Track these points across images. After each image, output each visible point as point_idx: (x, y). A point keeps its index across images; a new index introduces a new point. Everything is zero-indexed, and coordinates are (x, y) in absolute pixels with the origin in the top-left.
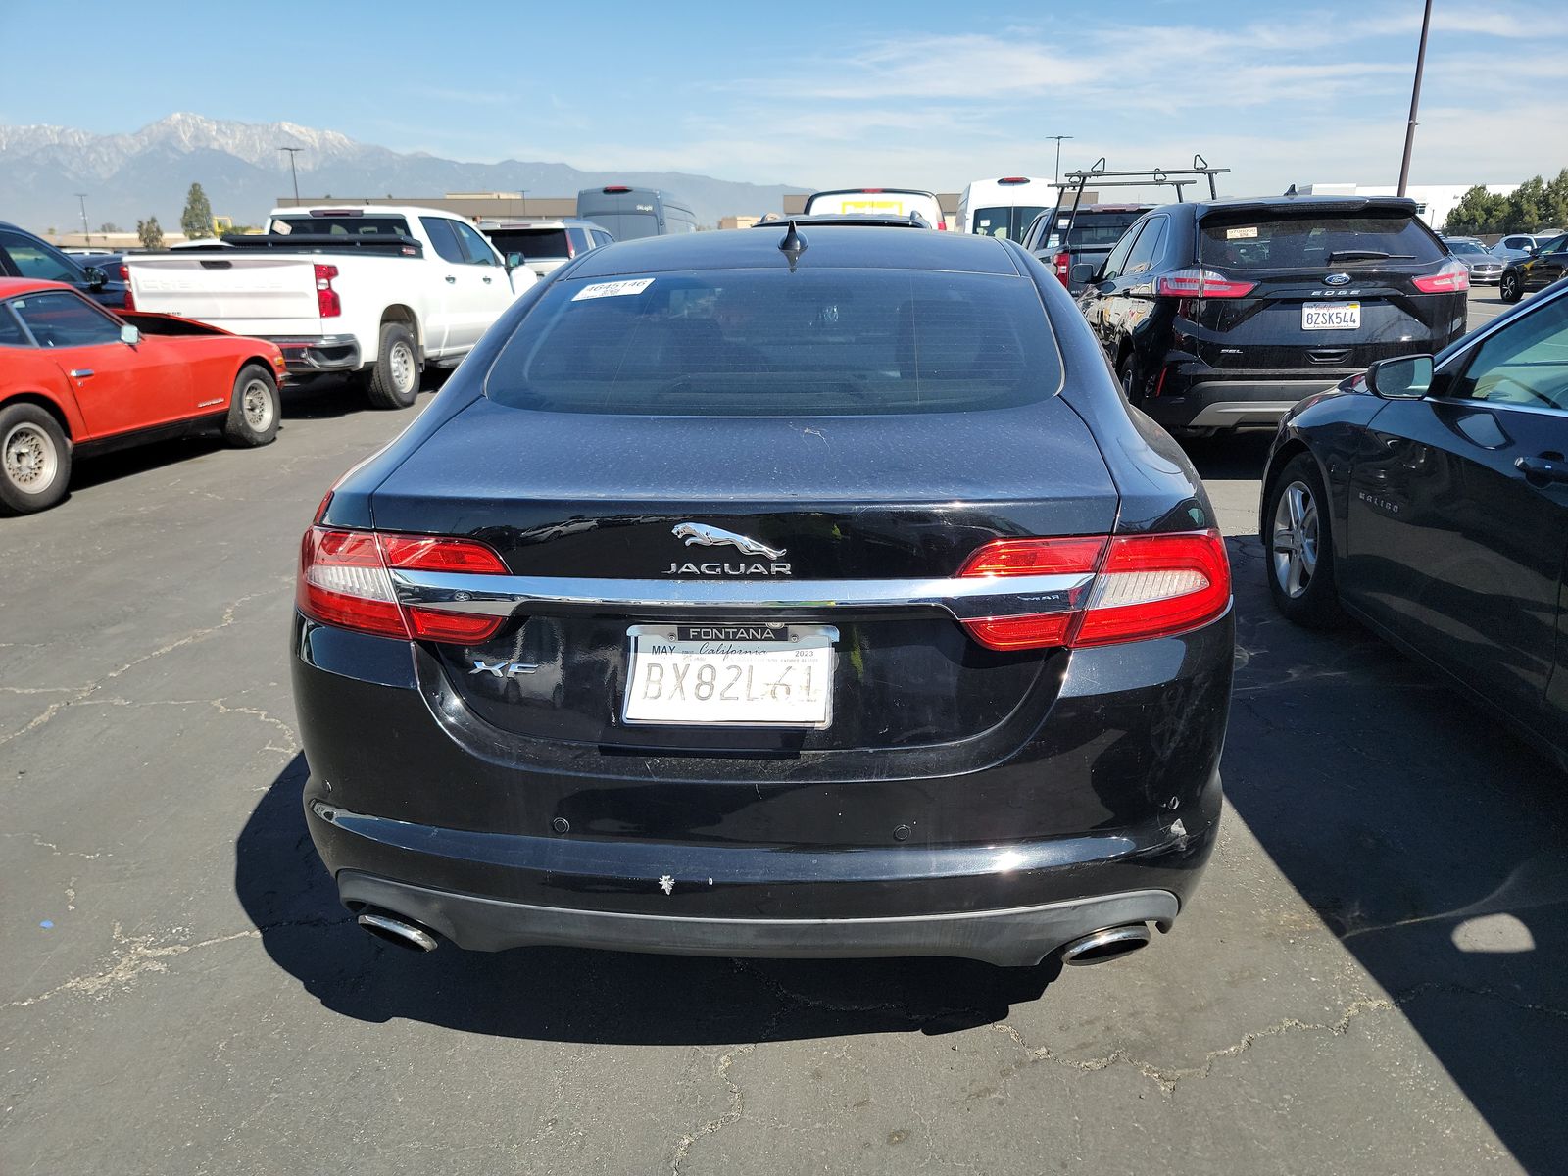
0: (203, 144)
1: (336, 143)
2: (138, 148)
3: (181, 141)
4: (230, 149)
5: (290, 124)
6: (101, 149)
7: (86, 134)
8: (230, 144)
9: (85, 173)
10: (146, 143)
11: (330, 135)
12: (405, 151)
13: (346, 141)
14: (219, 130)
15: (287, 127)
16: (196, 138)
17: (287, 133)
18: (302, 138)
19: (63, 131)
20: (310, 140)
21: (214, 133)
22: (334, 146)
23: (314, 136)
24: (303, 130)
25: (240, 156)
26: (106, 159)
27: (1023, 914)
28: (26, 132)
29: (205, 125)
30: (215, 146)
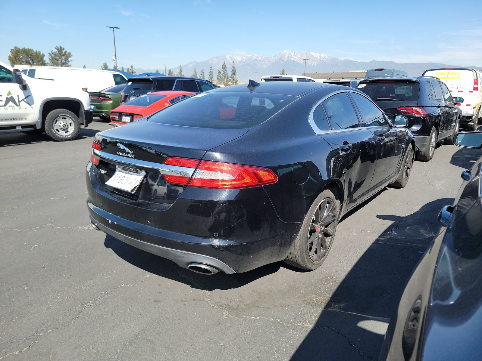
0: (289, 59)
1: (324, 57)
2: (274, 60)
3: (284, 58)
4: (296, 60)
5: (312, 52)
6: (266, 61)
7: (263, 57)
8: (296, 59)
9: (261, 67)
10: (276, 59)
11: (323, 55)
12: (342, 59)
13: (326, 56)
14: (294, 55)
15: (312, 53)
16: (288, 57)
17: (311, 55)
18: (315, 56)
19: (258, 56)
20: (317, 57)
21: (293, 56)
22: (323, 58)
23: (318, 55)
24: (316, 54)
25: (298, 62)
26: (266, 63)
27: (171, 250)
28: (250, 56)
29: (291, 54)
30: (292, 59)
